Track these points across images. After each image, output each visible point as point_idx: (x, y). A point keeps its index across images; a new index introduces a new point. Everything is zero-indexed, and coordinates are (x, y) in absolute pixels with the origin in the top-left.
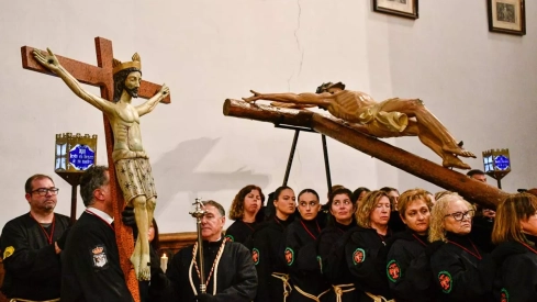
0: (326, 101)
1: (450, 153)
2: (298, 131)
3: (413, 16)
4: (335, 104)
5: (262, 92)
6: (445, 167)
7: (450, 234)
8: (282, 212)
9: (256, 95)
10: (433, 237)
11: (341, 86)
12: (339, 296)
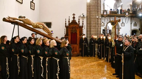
0: (23, 20)
1: (49, 33)
2: (15, 25)
3: (22, 3)
4: (25, 21)
5: (11, 17)
6: (48, 35)
7: (55, 46)
8: (17, 41)
9: (10, 17)
10: (51, 46)
11: (25, 17)
12: (32, 57)
